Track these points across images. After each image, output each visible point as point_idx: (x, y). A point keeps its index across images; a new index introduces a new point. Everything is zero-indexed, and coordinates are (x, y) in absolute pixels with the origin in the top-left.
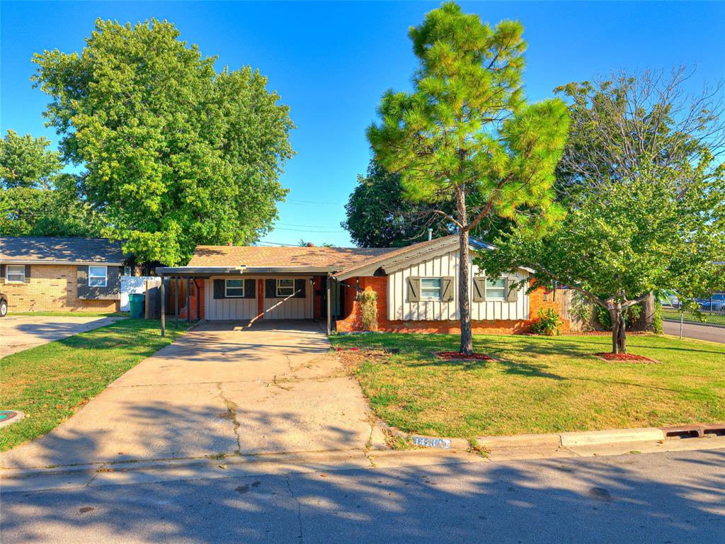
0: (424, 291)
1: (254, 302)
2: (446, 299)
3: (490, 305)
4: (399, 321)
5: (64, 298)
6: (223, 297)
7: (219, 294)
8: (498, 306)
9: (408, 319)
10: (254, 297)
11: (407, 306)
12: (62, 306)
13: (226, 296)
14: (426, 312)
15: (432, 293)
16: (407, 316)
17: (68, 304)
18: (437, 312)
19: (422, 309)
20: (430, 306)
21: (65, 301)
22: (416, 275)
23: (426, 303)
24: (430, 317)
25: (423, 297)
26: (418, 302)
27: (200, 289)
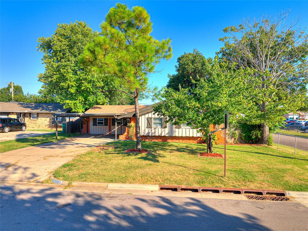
0: (154, 123)
1: (107, 127)
2: (163, 126)
3: (184, 130)
4: (143, 136)
5: (48, 125)
6: (96, 125)
7: (95, 124)
8: (188, 130)
9: (147, 135)
10: (107, 125)
11: (147, 130)
12: (48, 128)
13: (97, 125)
14: (155, 132)
15: (158, 124)
16: (147, 134)
17: (50, 127)
18: (160, 132)
19: (153, 131)
20: (157, 130)
21: (49, 126)
22: (151, 117)
23: (155, 128)
24: (157, 134)
25: (153, 126)
26: (151, 128)
27: (88, 122)
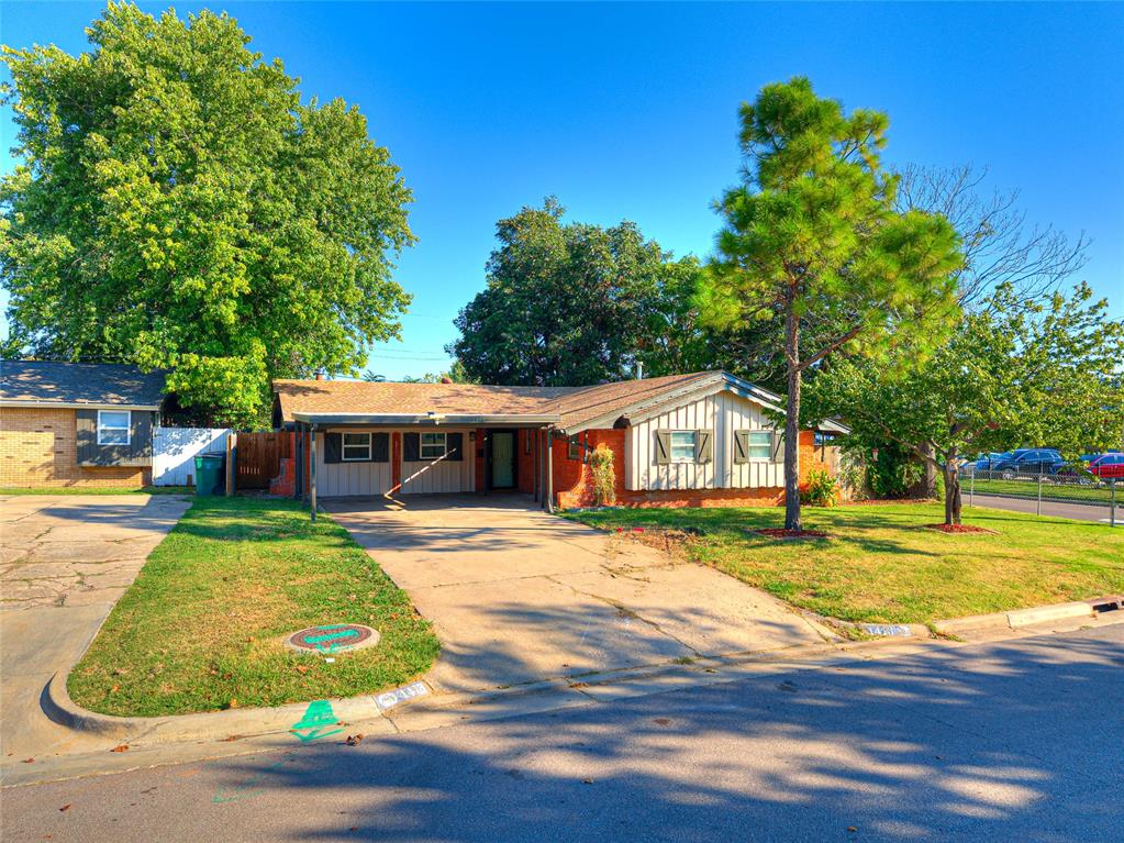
0: (676, 449)
1: (387, 467)
2: (702, 460)
3: (754, 467)
4: (644, 490)
5: (48, 465)
6: (339, 461)
7: (332, 457)
8: (763, 467)
9: (655, 488)
10: (387, 460)
11: (654, 469)
12: (47, 479)
13: (343, 459)
14: (677, 479)
15: (684, 452)
16: (653, 485)
17: (57, 475)
18: (691, 478)
19: (673, 473)
20: (682, 469)
21: (52, 469)
22: (666, 427)
23: (678, 466)
24: (682, 485)
25: (675, 458)
26: (667, 464)
